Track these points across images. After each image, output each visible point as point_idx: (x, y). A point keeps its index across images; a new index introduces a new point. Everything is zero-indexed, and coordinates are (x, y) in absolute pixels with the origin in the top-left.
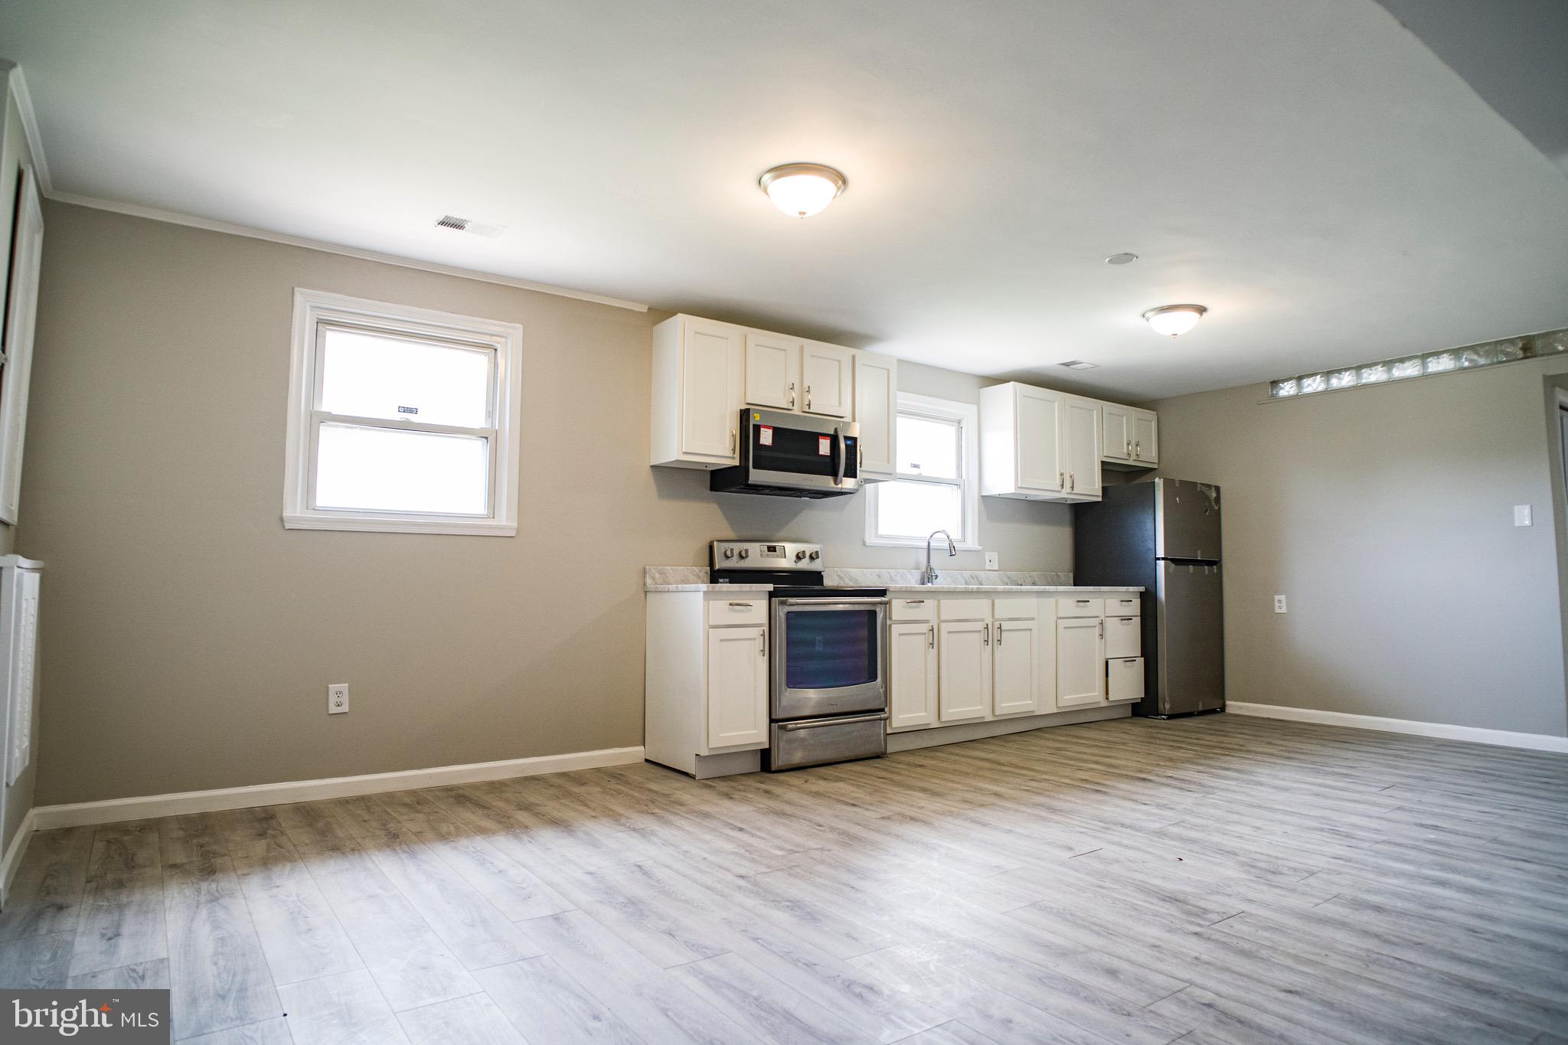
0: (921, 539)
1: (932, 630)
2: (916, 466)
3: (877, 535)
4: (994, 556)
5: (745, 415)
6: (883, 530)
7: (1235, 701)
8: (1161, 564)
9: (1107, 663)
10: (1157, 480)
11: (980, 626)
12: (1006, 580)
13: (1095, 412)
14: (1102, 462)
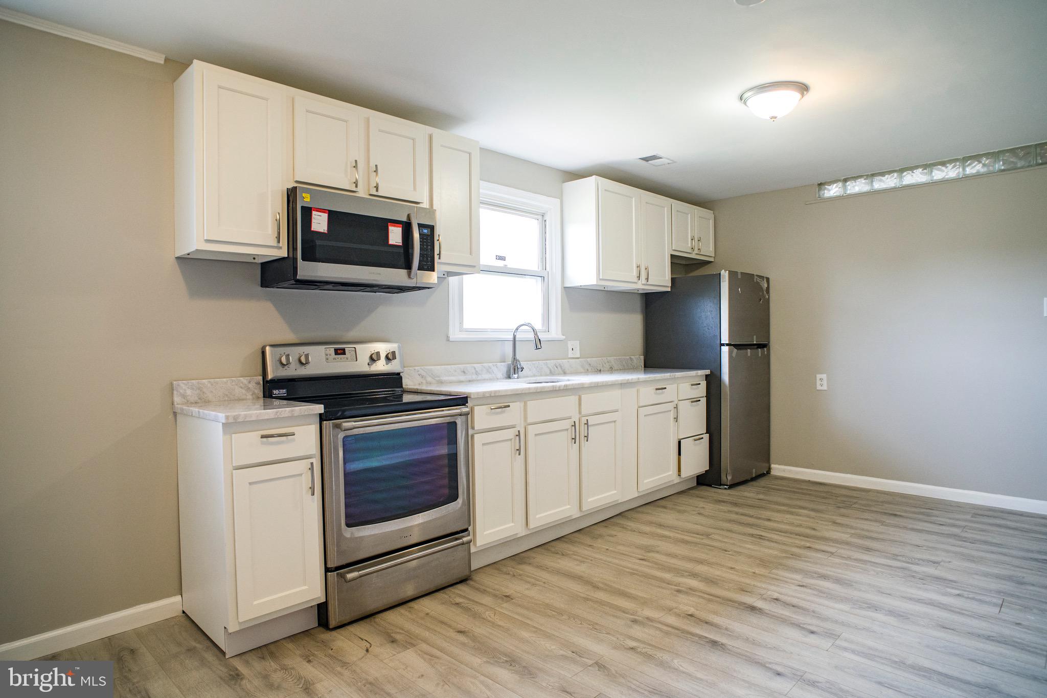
0: (507, 331)
1: (519, 435)
2: (502, 258)
3: (462, 330)
4: (576, 344)
5: (292, 195)
6: (467, 325)
7: (779, 465)
8: (725, 349)
9: (679, 443)
10: (723, 272)
11: (567, 424)
12: (587, 367)
13: (666, 209)
14: (672, 255)
